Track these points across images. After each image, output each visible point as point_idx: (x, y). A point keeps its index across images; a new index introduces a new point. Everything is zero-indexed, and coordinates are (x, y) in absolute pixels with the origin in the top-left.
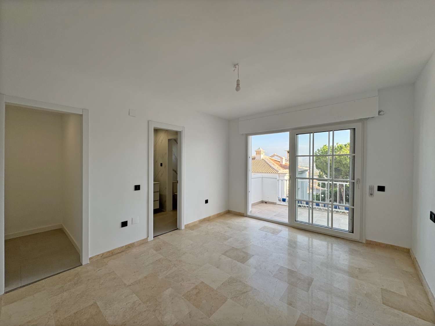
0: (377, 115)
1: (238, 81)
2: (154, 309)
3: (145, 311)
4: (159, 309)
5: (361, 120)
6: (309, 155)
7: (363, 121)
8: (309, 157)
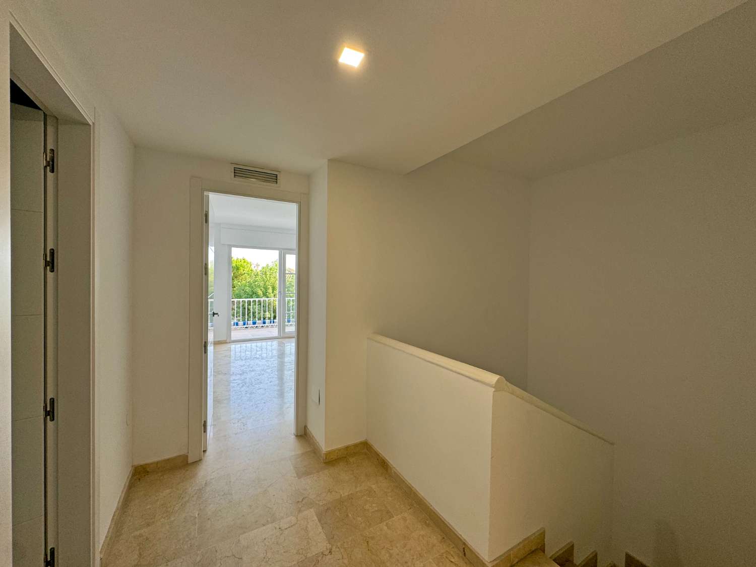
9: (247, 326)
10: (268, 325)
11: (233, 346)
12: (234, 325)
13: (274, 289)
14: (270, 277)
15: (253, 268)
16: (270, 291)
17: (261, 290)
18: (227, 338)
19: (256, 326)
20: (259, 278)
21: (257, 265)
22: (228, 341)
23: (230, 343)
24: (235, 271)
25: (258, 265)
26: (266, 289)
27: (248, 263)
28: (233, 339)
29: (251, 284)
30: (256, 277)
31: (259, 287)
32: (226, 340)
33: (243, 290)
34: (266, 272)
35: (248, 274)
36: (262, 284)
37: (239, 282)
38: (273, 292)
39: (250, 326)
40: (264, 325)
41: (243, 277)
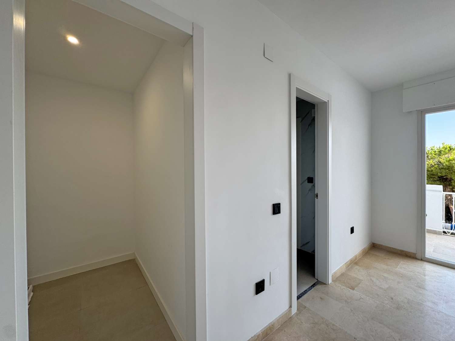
22: (419, 256)
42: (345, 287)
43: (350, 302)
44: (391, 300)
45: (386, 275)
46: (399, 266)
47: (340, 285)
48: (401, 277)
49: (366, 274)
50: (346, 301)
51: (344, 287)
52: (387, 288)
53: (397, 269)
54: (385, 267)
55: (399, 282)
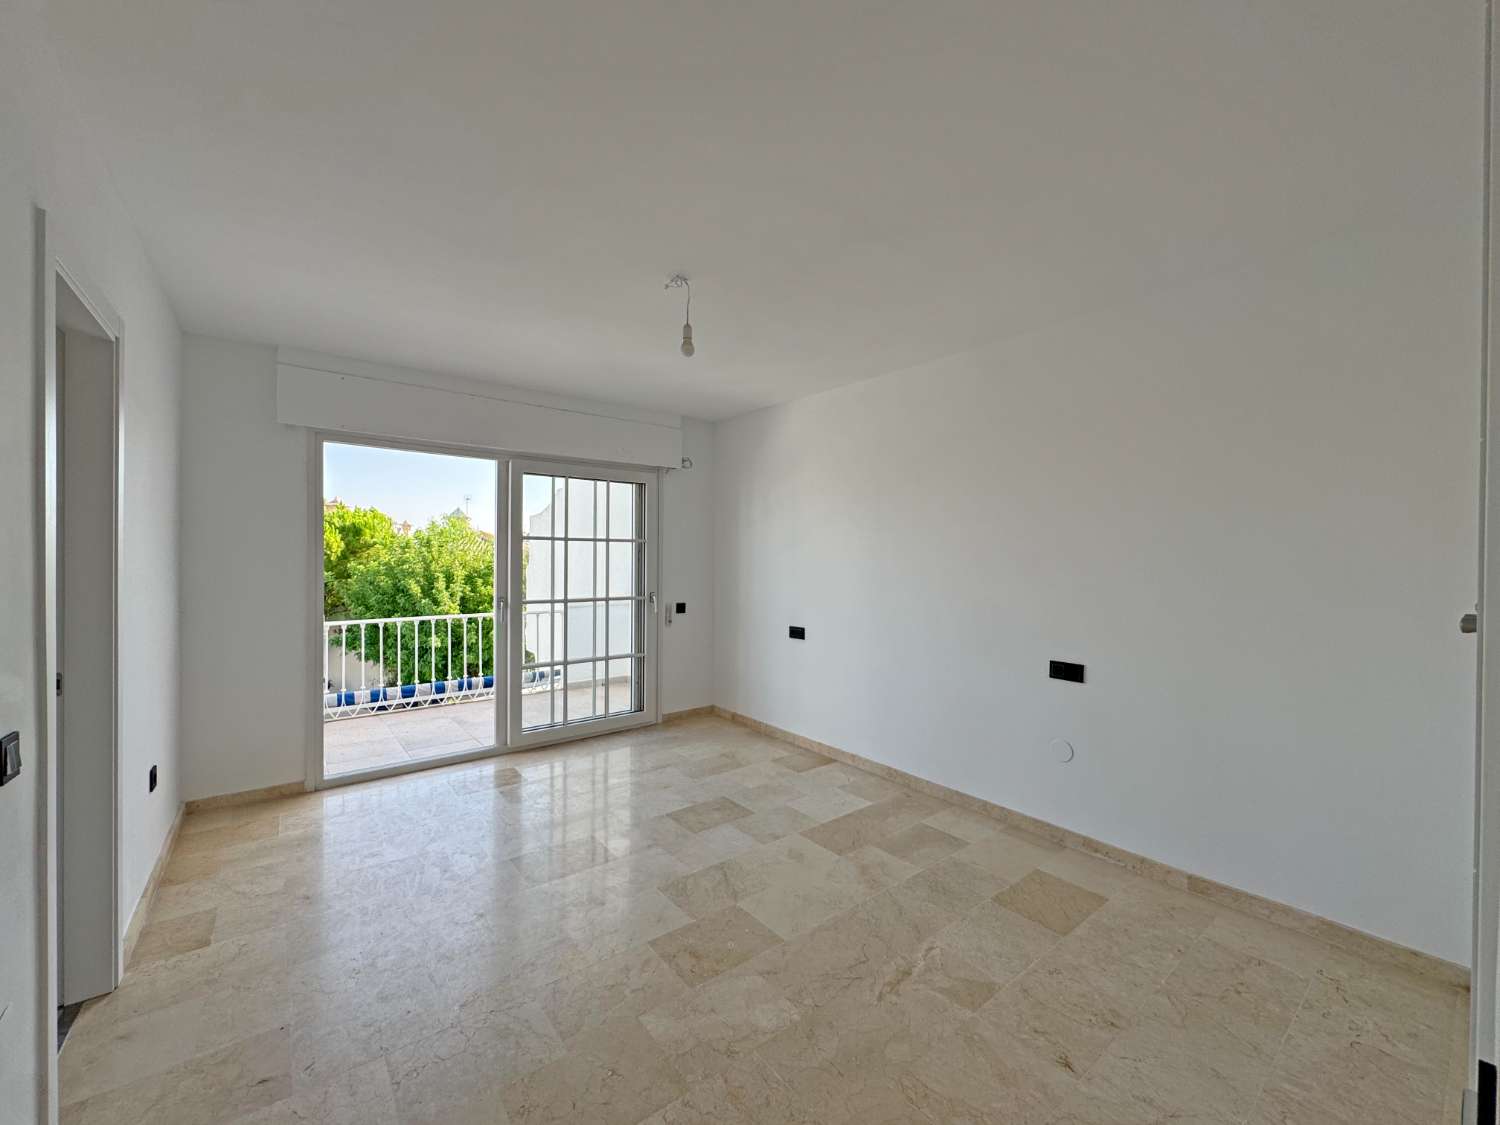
0: (679, 467)
1: (687, 327)
2: (725, 1057)
3: (726, 1081)
4: (729, 1043)
5: (657, 469)
6: (550, 536)
7: (657, 470)
8: (550, 541)
9: (385, 703)
10: (453, 695)
11: (332, 801)
12: (339, 705)
13: (449, 579)
14: (440, 553)
15: (396, 531)
16: (441, 584)
17: (418, 582)
18: (306, 775)
19: (412, 700)
20: (410, 555)
21: (404, 525)
22: (310, 785)
23: (317, 790)
24: (351, 538)
25: (406, 526)
26: (430, 581)
27: (383, 519)
28: (331, 771)
29: (392, 569)
30: (405, 553)
31: (412, 574)
32: (303, 783)
33: (371, 583)
34: (428, 542)
35: (385, 546)
36: (419, 568)
37: (360, 564)
38: (447, 588)
39: (395, 702)
40: (438, 697)
41: (371, 551)
42: (180, 957)
43: (220, 974)
44: (308, 901)
45: (265, 862)
46: (280, 828)
47: (163, 962)
48: (299, 845)
49: (215, 890)
50: (208, 982)
51: (174, 959)
52: (285, 885)
53: (280, 835)
54: (253, 845)
55: (300, 860)
